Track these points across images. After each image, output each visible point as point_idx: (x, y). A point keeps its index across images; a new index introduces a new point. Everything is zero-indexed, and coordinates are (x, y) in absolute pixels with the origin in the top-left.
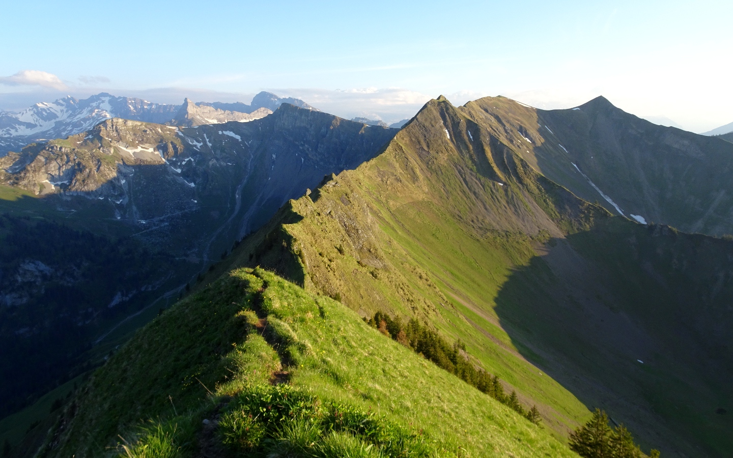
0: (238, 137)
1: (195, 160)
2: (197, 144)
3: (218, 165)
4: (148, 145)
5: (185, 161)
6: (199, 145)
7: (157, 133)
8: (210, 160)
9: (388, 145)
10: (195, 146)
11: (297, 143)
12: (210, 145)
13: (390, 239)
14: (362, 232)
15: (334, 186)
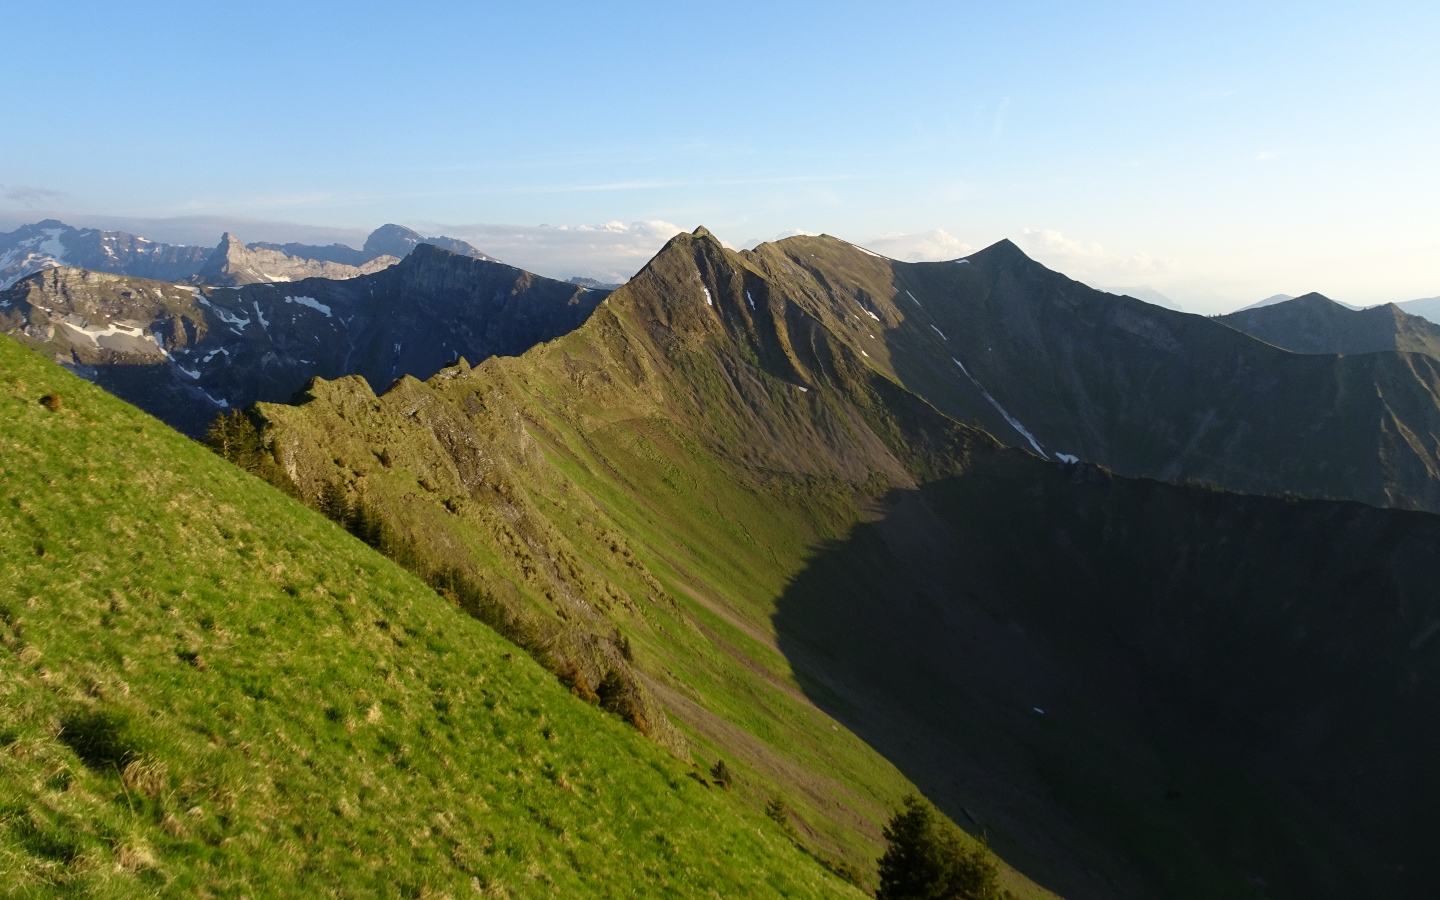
0: (325, 309)
1: (231, 354)
2: (238, 321)
3: (279, 364)
4: (132, 321)
5: (210, 355)
6: (242, 323)
7: (153, 298)
8: (264, 353)
9: (591, 314)
10: (234, 325)
11: (446, 322)
12: (265, 323)
13: (566, 481)
14: (485, 455)
15: (454, 377)
